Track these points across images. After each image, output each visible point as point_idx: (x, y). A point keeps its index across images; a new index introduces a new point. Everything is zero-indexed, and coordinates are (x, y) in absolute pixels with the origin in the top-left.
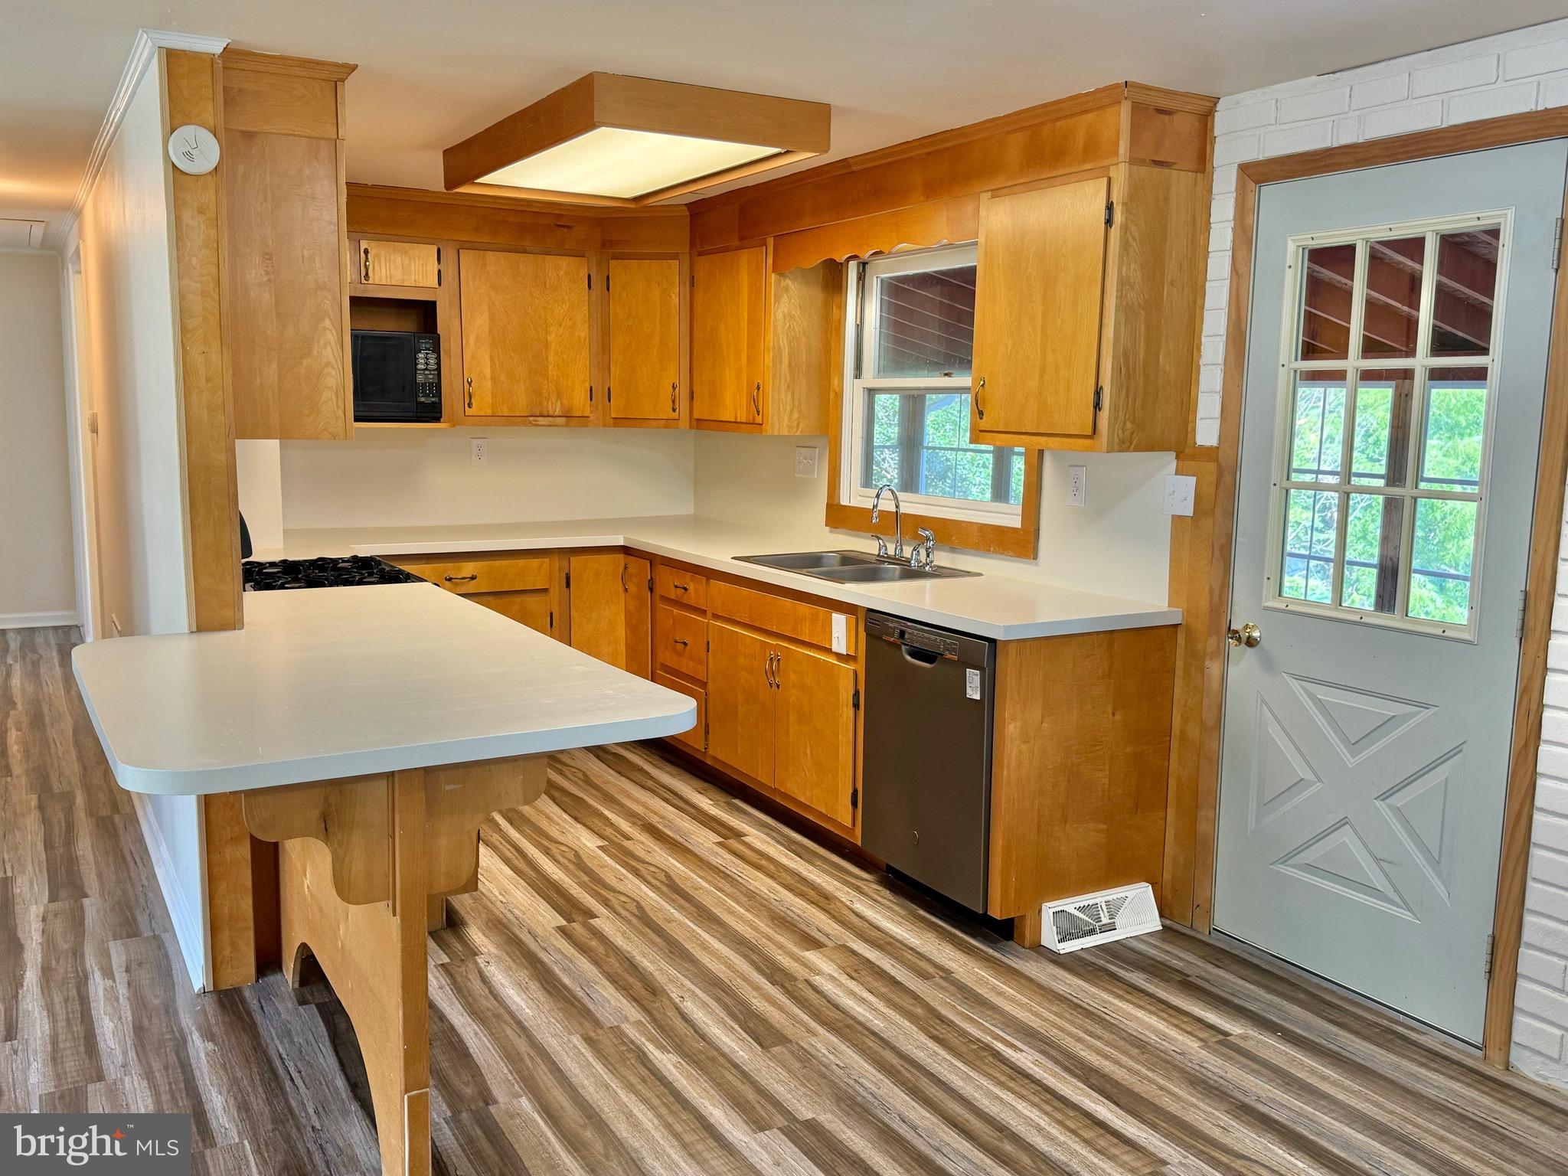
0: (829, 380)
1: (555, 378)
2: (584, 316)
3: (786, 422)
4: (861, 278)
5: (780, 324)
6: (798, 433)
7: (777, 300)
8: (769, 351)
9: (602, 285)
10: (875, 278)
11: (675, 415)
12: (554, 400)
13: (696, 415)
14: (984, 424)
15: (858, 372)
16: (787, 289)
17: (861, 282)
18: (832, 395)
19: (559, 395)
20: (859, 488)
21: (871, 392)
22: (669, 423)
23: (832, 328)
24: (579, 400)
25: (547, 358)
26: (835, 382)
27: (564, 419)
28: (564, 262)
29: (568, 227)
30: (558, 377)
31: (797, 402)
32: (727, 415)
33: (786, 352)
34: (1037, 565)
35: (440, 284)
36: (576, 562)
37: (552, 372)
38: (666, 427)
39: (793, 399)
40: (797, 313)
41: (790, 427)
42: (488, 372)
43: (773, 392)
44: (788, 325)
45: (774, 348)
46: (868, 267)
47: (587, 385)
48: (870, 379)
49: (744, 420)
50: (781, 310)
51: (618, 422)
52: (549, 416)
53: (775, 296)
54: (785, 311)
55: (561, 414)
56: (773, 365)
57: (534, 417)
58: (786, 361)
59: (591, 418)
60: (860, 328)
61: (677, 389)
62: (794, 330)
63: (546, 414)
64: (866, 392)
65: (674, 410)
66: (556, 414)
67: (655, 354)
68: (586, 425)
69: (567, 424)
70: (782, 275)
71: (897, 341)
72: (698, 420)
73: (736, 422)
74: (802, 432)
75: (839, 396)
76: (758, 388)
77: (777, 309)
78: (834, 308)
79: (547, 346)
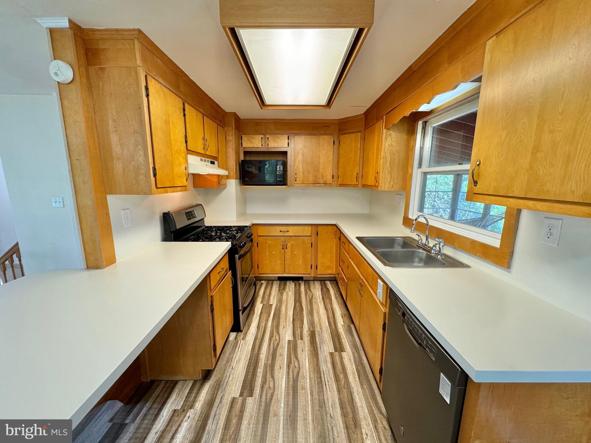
0: (407, 169)
1: (322, 172)
2: (332, 153)
3: (387, 185)
4: (424, 128)
5: (387, 148)
6: (392, 190)
7: (386, 139)
8: (381, 159)
9: (337, 143)
10: (430, 127)
11: (357, 183)
12: (321, 179)
13: (363, 184)
14: (477, 189)
15: (420, 165)
16: (390, 135)
17: (424, 129)
18: (408, 175)
19: (323, 178)
20: (417, 212)
21: (425, 174)
22: (355, 186)
23: (409, 148)
24: (329, 179)
25: (319, 166)
26: (410, 170)
27: (324, 184)
28: (326, 137)
29: (328, 126)
30: (323, 172)
31: (392, 178)
32: (369, 184)
33: (389, 159)
34: (509, 272)
35: (288, 146)
36: (320, 229)
37: (321, 171)
38: (354, 187)
39: (391, 177)
40: (394, 144)
41: (389, 188)
42: (301, 170)
43: (382, 174)
44: (390, 149)
45: (384, 157)
46: (427, 123)
47: (332, 174)
48: (425, 168)
49: (373, 185)
50: (387, 143)
51: (341, 185)
52: (319, 184)
53: (385, 138)
54: (389, 143)
55: (323, 183)
56: (383, 164)
57: (316, 183)
58: (388, 162)
59: (333, 184)
60: (422, 149)
61: (358, 175)
62: (393, 151)
63: (318, 183)
64: (423, 174)
65: (357, 181)
66: (322, 183)
67: (352, 163)
68: (331, 186)
69: (325, 186)
70: (388, 129)
71: (439, 153)
72: (363, 185)
73: (371, 186)
74: (394, 189)
75: (411, 176)
76: (377, 173)
77: (386, 142)
78: (411, 141)
79: (319, 163)
